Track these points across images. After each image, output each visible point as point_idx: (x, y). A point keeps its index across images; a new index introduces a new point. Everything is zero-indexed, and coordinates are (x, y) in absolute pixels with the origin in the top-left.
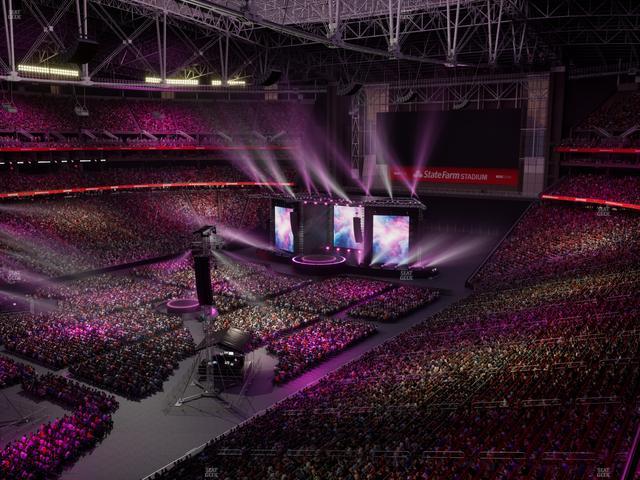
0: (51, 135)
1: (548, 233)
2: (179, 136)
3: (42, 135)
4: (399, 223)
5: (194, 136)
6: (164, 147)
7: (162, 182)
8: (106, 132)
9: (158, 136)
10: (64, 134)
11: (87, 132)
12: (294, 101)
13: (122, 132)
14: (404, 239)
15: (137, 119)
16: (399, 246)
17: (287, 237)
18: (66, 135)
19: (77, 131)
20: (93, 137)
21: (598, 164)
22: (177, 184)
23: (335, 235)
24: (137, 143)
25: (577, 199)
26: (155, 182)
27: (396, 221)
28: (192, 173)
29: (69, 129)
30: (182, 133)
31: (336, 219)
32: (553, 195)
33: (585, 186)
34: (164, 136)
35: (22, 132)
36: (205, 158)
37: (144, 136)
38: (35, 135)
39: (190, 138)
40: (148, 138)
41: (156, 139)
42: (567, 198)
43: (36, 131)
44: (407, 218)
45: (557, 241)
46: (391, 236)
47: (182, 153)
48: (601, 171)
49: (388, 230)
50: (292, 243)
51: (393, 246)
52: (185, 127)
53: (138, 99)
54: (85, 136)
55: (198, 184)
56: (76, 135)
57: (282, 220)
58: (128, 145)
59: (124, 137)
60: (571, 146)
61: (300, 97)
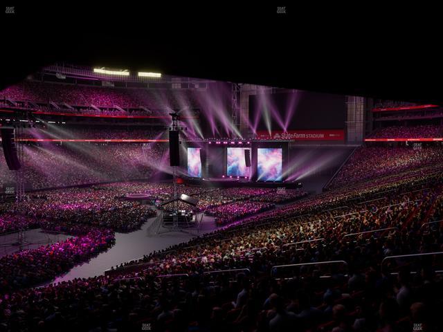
0: (29, 103)
1: (372, 160)
2: (116, 109)
3: (23, 103)
4: (275, 153)
5: (126, 110)
6: (105, 115)
7: (104, 138)
8: (66, 104)
9: (102, 109)
10: (37, 104)
11: (53, 103)
12: (193, 89)
13: (77, 105)
14: (278, 164)
15: (86, 97)
16: (275, 169)
17: (196, 168)
18: (39, 105)
19: (46, 103)
20: (57, 107)
21: (399, 118)
22: (114, 140)
23: (228, 168)
24: (87, 113)
25: (388, 140)
26: (100, 138)
27: (273, 151)
28: (123, 134)
29: (40, 101)
30: (118, 107)
31: (228, 157)
32: (372, 138)
33: (392, 132)
34: (105, 109)
35: (9, 100)
36: (133, 124)
37: (92, 108)
38: (18, 102)
39: (123, 111)
40: (95, 109)
41: (99, 110)
42: (381, 140)
43: (18, 100)
44: (281, 149)
45: (379, 164)
46: (270, 162)
47: (117, 120)
48: (402, 123)
49: (268, 158)
50: (200, 172)
51: (271, 169)
52: (119, 104)
53: (86, 86)
54: (52, 106)
55: (129, 141)
56: (46, 105)
57: (193, 156)
58: (81, 113)
59: (78, 108)
60: (382, 108)
61: (197, 86)
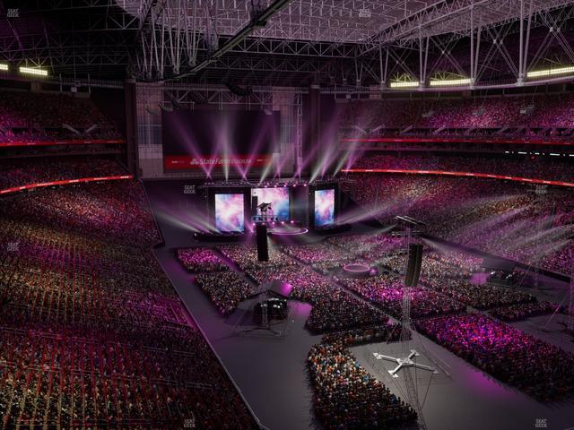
4: (329, 195)
14: (332, 205)
16: (329, 212)
17: (234, 219)
27: (327, 193)
44: (333, 190)
46: (325, 204)
49: (323, 200)
50: (242, 224)
51: (326, 212)
57: (227, 205)
61: (74, 90)
